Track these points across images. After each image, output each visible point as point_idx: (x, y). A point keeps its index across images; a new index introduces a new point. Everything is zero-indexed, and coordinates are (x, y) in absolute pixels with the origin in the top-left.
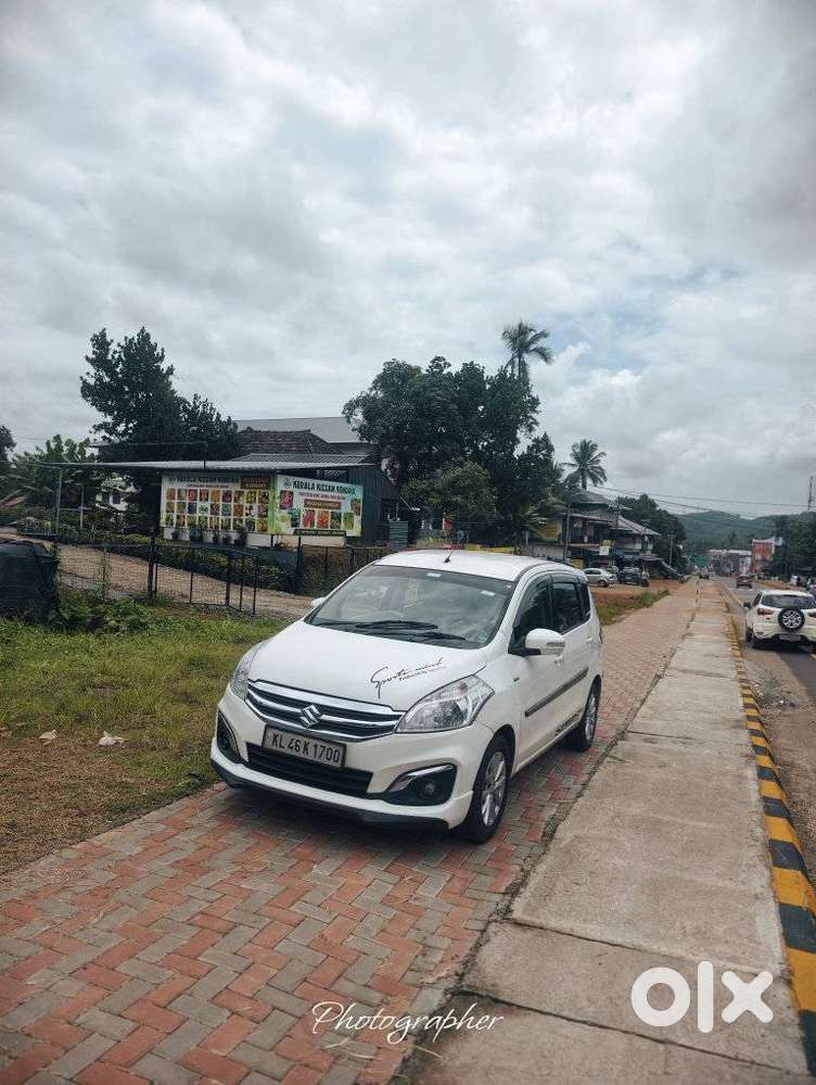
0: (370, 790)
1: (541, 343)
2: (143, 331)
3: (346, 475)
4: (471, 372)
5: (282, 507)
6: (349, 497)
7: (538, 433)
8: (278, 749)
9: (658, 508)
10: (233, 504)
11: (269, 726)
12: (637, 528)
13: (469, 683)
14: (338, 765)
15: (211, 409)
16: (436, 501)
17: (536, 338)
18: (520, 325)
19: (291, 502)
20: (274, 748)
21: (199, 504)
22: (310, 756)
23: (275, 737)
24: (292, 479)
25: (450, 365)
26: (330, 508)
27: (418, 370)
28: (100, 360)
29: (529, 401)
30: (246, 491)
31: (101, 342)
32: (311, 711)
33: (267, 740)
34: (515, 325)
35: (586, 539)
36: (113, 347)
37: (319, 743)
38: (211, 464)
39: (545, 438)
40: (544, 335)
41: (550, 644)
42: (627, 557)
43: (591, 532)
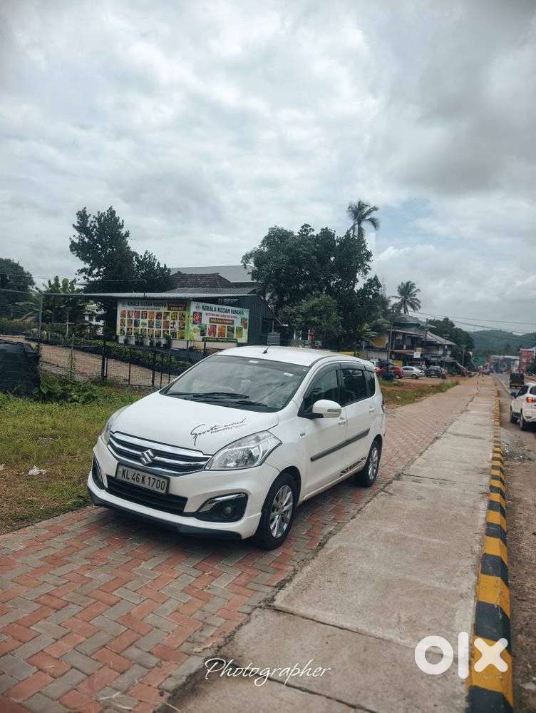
0: (186, 510)
1: (374, 215)
2: (111, 208)
3: (238, 302)
4: (326, 234)
5: (194, 323)
6: (239, 317)
7: (371, 275)
8: (125, 480)
9: (455, 327)
10: (163, 320)
11: (120, 464)
12: (440, 340)
13: (261, 436)
14: (164, 492)
15: (154, 259)
16: (300, 320)
17: (369, 212)
18: (359, 203)
19: (200, 320)
20: (123, 479)
21: (141, 321)
22: (146, 485)
23: (124, 471)
24: (201, 304)
25: (313, 230)
26: (226, 324)
27: (291, 233)
28: (82, 228)
29: (365, 254)
30: (171, 312)
31: (83, 216)
32: (148, 453)
33: (119, 473)
34: (355, 202)
35: (405, 347)
36: (91, 219)
37: (152, 476)
38: (148, 295)
39: (376, 279)
40: (375, 209)
41: (329, 410)
42: (434, 359)
43: (408, 342)
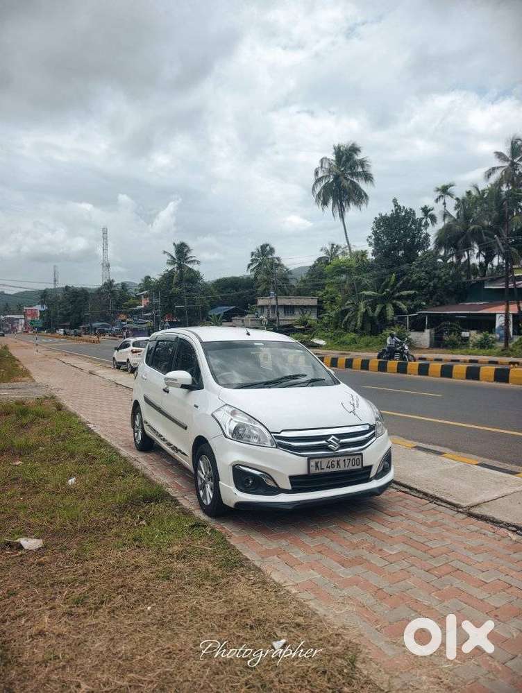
0: (371, 476)
8: (320, 471)
11: (310, 458)
14: (360, 467)
20: (318, 471)
22: (342, 468)
23: (317, 464)
32: (333, 439)
33: (311, 468)
37: (346, 458)
